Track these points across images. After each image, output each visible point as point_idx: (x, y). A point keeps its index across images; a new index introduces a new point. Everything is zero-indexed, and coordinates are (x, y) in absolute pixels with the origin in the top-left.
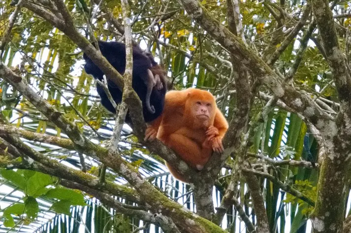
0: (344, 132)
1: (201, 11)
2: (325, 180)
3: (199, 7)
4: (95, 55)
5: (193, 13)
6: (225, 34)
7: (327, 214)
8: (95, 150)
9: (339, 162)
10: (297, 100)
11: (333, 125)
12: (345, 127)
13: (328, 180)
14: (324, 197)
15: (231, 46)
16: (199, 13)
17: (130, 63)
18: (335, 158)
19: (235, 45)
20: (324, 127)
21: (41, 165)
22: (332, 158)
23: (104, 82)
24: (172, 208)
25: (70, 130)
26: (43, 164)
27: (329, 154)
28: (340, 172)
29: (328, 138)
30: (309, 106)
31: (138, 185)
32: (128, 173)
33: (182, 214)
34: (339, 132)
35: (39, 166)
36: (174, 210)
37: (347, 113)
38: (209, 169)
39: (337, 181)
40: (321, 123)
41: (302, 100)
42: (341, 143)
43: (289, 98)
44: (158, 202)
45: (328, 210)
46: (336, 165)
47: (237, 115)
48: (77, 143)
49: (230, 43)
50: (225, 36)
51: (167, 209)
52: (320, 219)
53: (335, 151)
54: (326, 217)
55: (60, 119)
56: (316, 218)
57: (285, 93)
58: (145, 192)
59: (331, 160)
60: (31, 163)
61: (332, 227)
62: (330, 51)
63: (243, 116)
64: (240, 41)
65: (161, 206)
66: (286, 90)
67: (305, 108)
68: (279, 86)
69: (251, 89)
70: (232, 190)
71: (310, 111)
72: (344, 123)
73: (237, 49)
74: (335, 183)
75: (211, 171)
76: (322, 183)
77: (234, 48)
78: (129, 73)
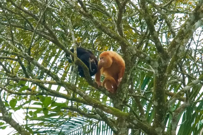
0: (162, 65)
1: (100, 24)
2: (156, 85)
3: (99, 22)
4: (68, 51)
5: (97, 25)
6: (111, 32)
7: (159, 99)
8: (66, 84)
9: (161, 77)
10: (142, 54)
11: (157, 63)
12: (162, 63)
13: (157, 85)
14: (157, 92)
15: (113, 36)
16: (100, 25)
17: (75, 49)
18: (159, 76)
19: (115, 36)
20: (153, 64)
21: (49, 92)
22: (158, 76)
23: (70, 58)
24: (98, 104)
25: (55, 77)
26: (50, 92)
27: (157, 74)
28: (162, 81)
29: (156, 68)
30: (147, 56)
31: (84, 96)
32: (79, 92)
33: (102, 105)
34: (160, 65)
35: (48, 93)
36: (99, 105)
37: (162, 57)
38: (117, 92)
39: (161, 85)
40: (152, 63)
41: (143, 54)
42: (161, 69)
43: (138, 54)
44: (92, 102)
45: (159, 97)
46: (160, 78)
47: (126, 70)
48: (58, 82)
49: (113, 35)
50: (110, 33)
51: (96, 104)
52: (156, 101)
53: (159, 73)
54: (158, 100)
55: (50, 73)
56: (154, 101)
57: (137, 53)
58: (87, 98)
59: (157, 77)
60: (45, 92)
61: (161, 104)
62: (152, 33)
63: (128, 70)
64: (116, 34)
65: (93, 103)
66: (137, 51)
67: (145, 57)
68: (134, 50)
69: (130, 60)
70: (125, 97)
71: (147, 58)
72: (161, 62)
73: (116, 37)
74: (160, 86)
75: (118, 93)
76: (155, 87)
77: (115, 37)
78: (75, 53)
